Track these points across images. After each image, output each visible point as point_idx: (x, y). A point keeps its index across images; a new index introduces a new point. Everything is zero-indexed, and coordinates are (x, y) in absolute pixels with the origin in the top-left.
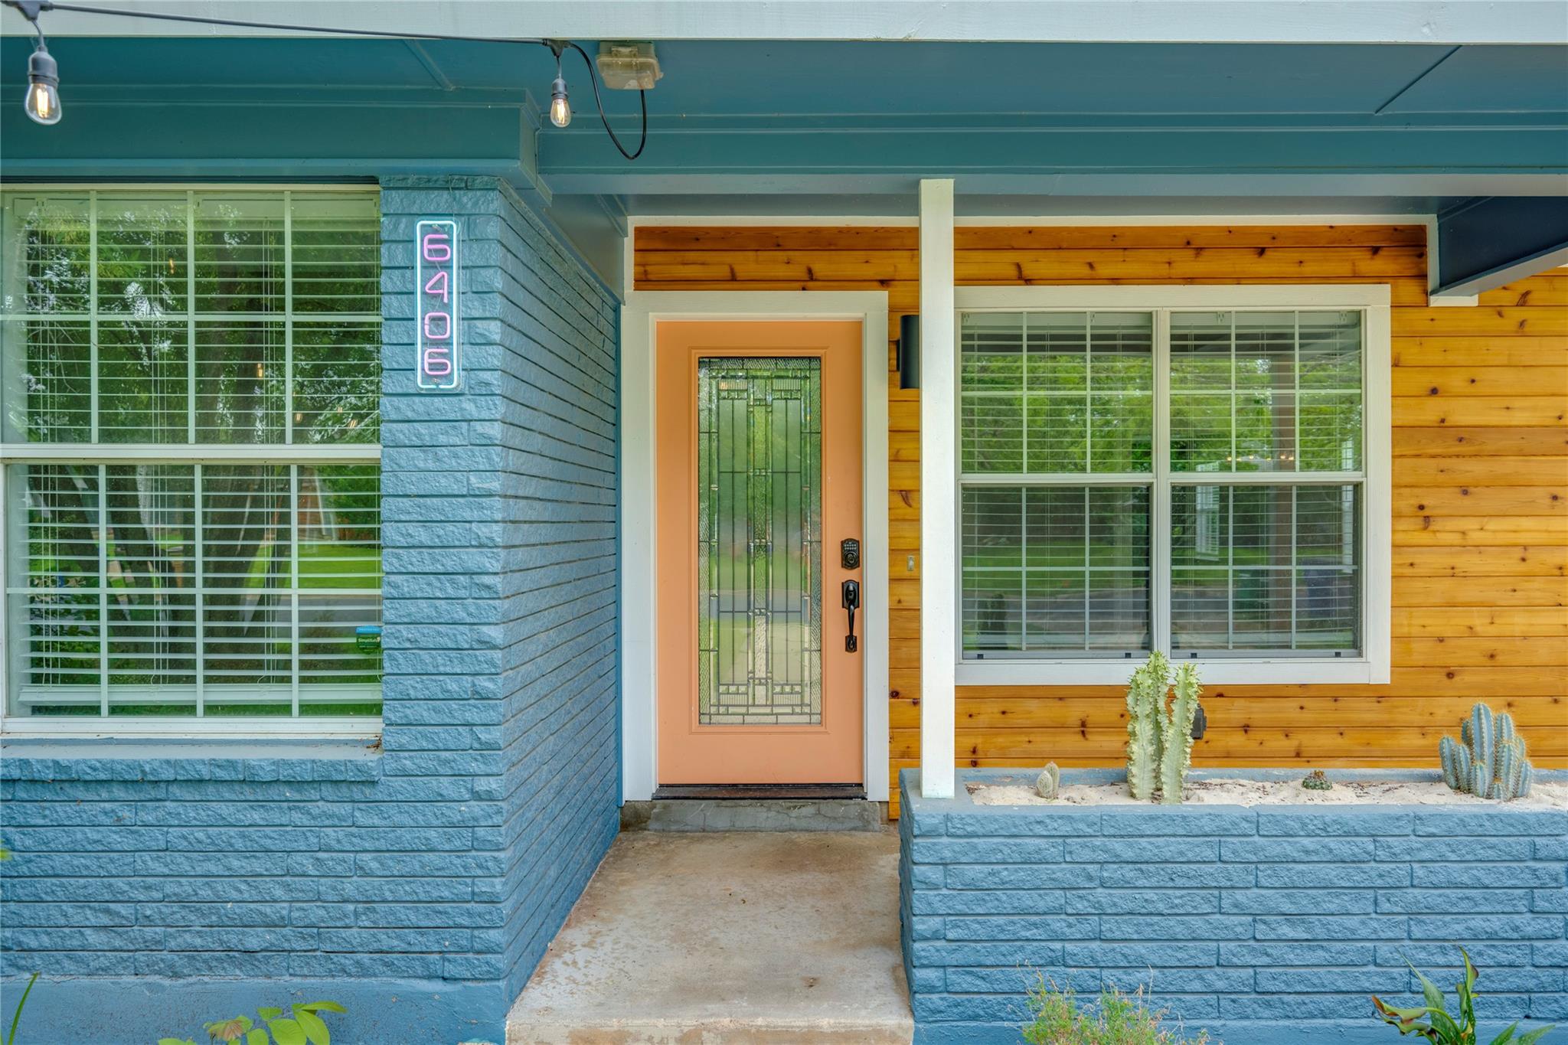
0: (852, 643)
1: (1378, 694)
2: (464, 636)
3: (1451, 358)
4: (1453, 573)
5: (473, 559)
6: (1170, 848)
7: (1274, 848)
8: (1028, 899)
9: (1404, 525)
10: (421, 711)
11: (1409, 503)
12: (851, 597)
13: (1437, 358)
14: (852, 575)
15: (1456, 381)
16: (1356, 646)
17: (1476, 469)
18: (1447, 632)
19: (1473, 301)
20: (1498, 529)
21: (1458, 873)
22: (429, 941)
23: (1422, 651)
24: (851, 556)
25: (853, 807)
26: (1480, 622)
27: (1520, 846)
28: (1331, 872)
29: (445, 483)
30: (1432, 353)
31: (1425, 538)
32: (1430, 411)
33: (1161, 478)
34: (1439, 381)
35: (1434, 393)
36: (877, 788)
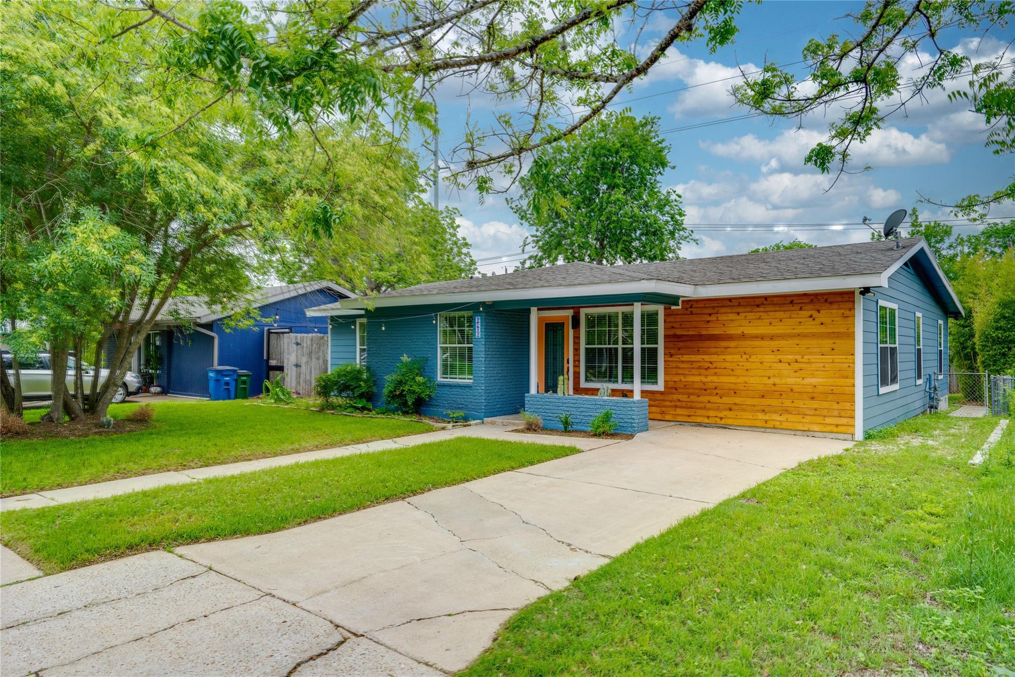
0: (568, 379)
1: (661, 393)
2: (480, 369)
3: (677, 320)
4: (677, 367)
9: (668, 356)
10: (476, 378)
11: (668, 351)
12: (568, 369)
13: (673, 320)
14: (568, 365)
15: (678, 325)
16: (656, 382)
17: (681, 344)
18: (676, 380)
19: (680, 308)
20: (686, 358)
23: (671, 384)
24: (568, 361)
26: (683, 380)
27: (594, 403)
30: (672, 318)
31: (672, 359)
32: (671, 332)
33: (620, 346)
34: (674, 325)
35: (673, 327)
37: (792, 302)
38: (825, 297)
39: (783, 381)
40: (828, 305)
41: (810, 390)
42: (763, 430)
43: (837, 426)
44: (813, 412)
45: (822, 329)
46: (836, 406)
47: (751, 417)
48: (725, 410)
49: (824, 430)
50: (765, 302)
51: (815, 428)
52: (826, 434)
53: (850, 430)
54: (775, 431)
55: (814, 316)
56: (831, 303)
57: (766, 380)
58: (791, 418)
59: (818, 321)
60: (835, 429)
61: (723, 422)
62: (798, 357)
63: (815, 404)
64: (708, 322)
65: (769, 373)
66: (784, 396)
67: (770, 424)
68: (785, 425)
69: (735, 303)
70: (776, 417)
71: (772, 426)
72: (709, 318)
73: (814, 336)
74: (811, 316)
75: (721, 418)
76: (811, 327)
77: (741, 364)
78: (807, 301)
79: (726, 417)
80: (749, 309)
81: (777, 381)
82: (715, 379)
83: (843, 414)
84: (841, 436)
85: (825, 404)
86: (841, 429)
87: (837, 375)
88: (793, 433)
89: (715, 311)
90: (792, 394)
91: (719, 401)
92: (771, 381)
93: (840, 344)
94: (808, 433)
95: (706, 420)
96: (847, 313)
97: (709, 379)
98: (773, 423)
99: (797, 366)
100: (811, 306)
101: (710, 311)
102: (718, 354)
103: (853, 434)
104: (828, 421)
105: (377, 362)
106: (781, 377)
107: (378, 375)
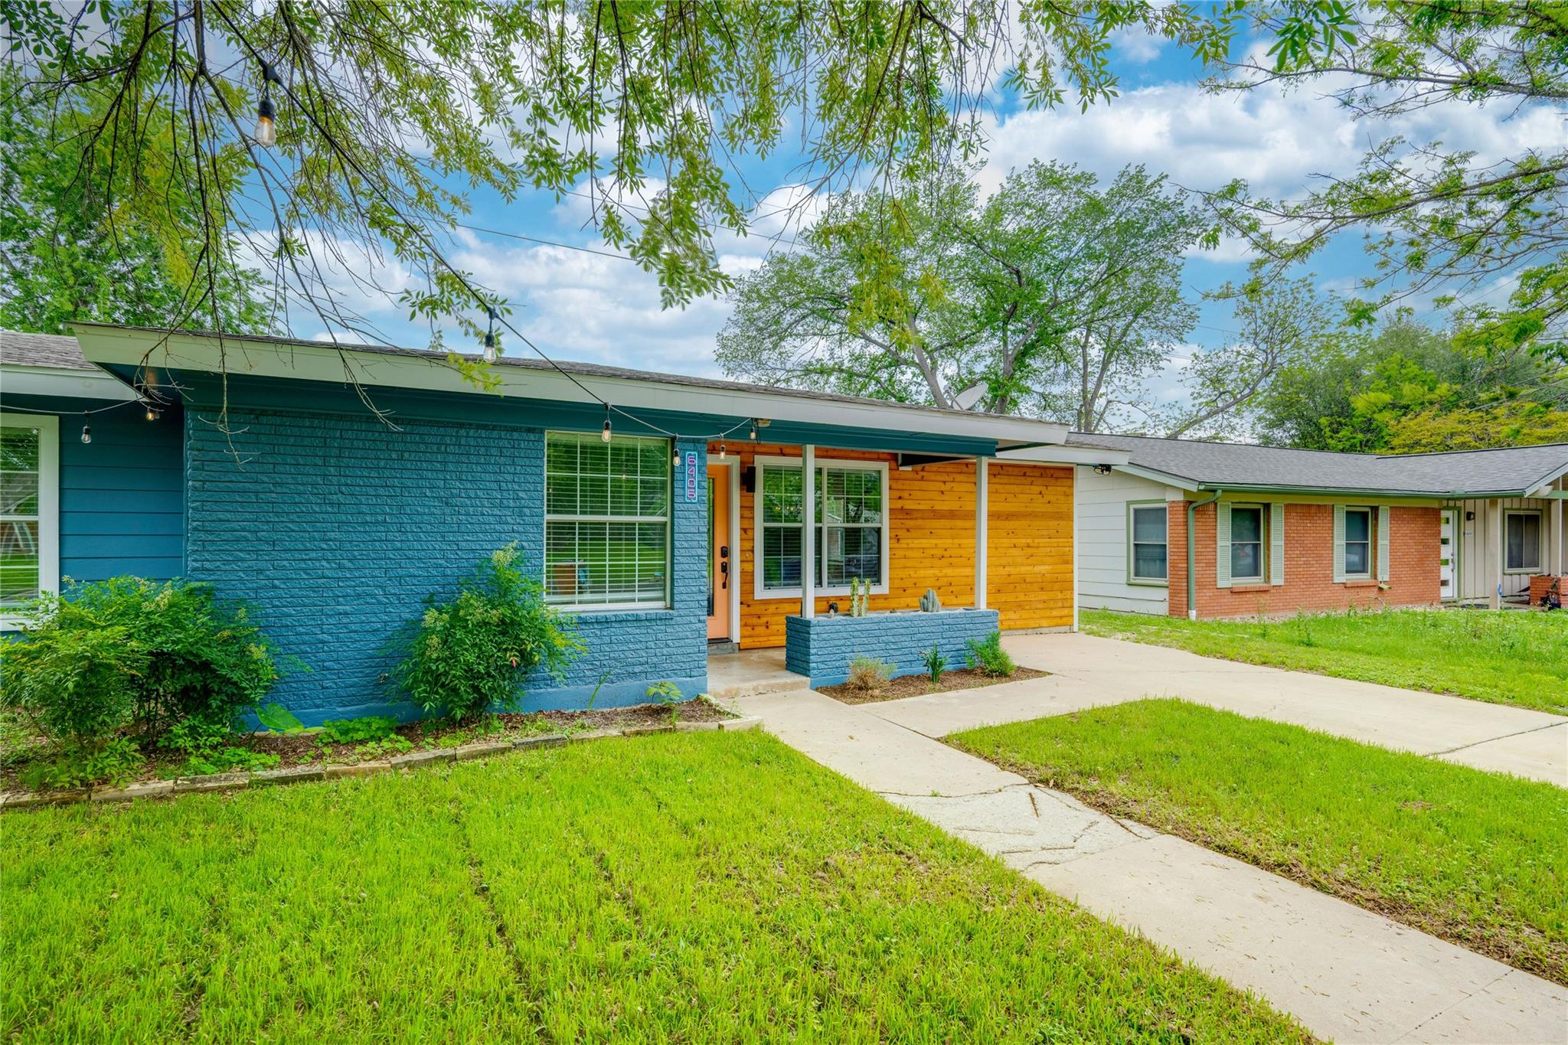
0: (724, 586)
1: (885, 597)
2: (697, 574)
3: (904, 487)
4: (905, 557)
5: (700, 552)
6: (868, 627)
7: (891, 625)
8: (837, 643)
9: (892, 541)
10: (685, 597)
11: (894, 533)
12: (725, 568)
13: (901, 487)
14: (725, 559)
15: (905, 494)
16: (879, 581)
17: (910, 523)
18: (904, 576)
19: (910, 469)
20: (916, 543)
22: (687, 666)
23: (898, 584)
24: (725, 552)
25: (729, 645)
26: (912, 573)
28: (902, 631)
29: (693, 530)
30: (900, 485)
31: (898, 545)
32: (899, 504)
33: (825, 525)
34: (901, 494)
35: (900, 498)
36: (736, 638)
37: (1024, 474)
38: (1052, 471)
39: (1017, 570)
40: (1053, 481)
41: (1040, 580)
43: (1060, 617)
44: (1040, 606)
45: (1049, 508)
46: (1060, 596)
49: (1051, 624)
50: (1001, 471)
51: (1044, 623)
52: (1052, 629)
53: (1069, 620)
55: (1043, 492)
56: (1056, 478)
57: (1001, 571)
58: (1025, 614)
59: (1047, 498)
60: (1059, 621)
62: (1029, 541)
63: (1044, 596)
64: (942, 492)
65: (1002, 561)
66: (1018, 588)
70: (1012, 615)
72: (943, 487)
73: (1043, 515)
74: (1040, 493)
76: (1038, 505)
78: (1038, 473)
81: (1012, 570)
82: (949, 571)
83: (1066, 604)
84: (1062, 629)
85: (1052, 595)
86: (1063, 621)
87: (1061, 560)
89: (951, 477)
90: (1025, 585)
92: (1007, 571)
93: (1063, 525)
94: (1037, 631)
96: (1069, 491)
97: (944, 572)
99: (1029, 551)
100: (1040, 481)
101: (945, 477)
102: (953, 538)
103: (1071, 625)
104: (1055, 613)
105: (260, 571)
106: (1014, 565)
107: (267, 615)
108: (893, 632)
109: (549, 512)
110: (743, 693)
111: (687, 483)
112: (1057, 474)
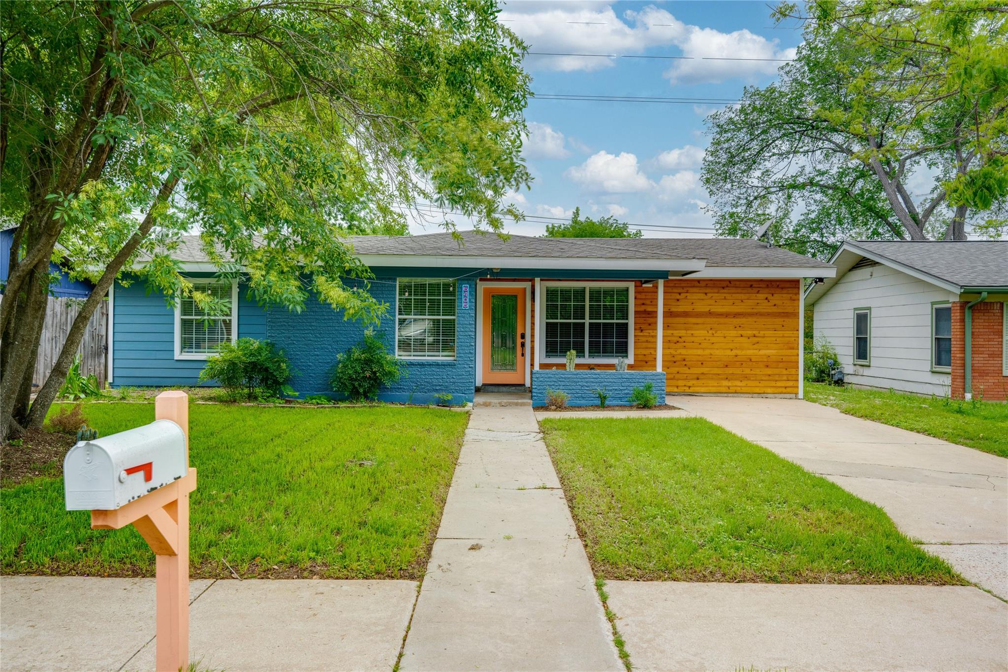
0: (523, 355)
1: (631, 366)
2: (468, 344)
3: (647, 297)
4: (647, 342)
5: (470, 333)
6: (569, 376)
7: (585, 376)
9: (637, 331)
10: (462, 355)
11: (638, 327)
12: (523, 345)
13: (644, 297)
14: (523, 340)
15: (648, 302)
16: (627, 357)
17: (651, 320)
18: (646, 353)
19: (651, 285)
21: (611, 380)
22: (463, 388)
23: (641, 358)
24: (523, 336)
25: (523, 388)
27: (620, 376)
28: (592, 380)
29: (466, 322)
30: (643, 296)
31: (641, 334)
32: (642, 308)
33: (587, 321)
34: (644, 302)
35: (643, 304)
36: (528, 384)
37: (751, 286)
38: (778, 283)
39: (744, 352)
40: (779, 290)
41: (765, 360)
42: (726, 395)
43: (786, 387)
44: (767, 378)
45: (775, 310)
46: (785, 372)
47: (716, 384)
48: (692, 379)
49: (776, 391)
50: (729, 285)
51: (769, 390)
52: (777, 395)
53: (795, 390)
54: (736, 395)
55: (769, 298)
56: (782, 288)
57: (728, 352)
58: (750, 383)
59: (772, 302)
60: (784, 390)
61: (692, 390)
62: (755, 332)
63: (769, 371)
64: (678, 300)
65: (731, 346)
66: (744, 364)
67: (732, 389)
68: (745, 390)
69: (703, 284)
70: (738, 383)
71: (734, 391)
72: (678, 297)
73: (769, 314)
74: (766, 299)
75: (689, 387)
76: (765, 307)
77: (707, 338)
78: (764, 286)
79: (694, 386)
80: (716, 290)
81: (739, 352)
82: (683, 352)
83: (790, 378)
84: (787, 396)
85: (776, 371)
86: (788, 390)
87: (786, 347)
88: (750, 396)
89: (685, 290)
90: (751, 363)
91: (688, 371)
92: (734, 352)
93: (788, 321)
94: (763, 395)
95: (675, 390)
96: (794, 297)
97: (679, 351)
98: (735, 388)
99: (756, 339)
100: (767, 290)
101: (680, 290)
102: (686, 329)
103: (797, 394)
104: (779, 384)
105: (289, 338)
106: (742, 349)
107: (291, 355)
108: (587, 380)
109: (399, 314)
110: (493, 404)
111: (463, 300)
112: (782, 285)
